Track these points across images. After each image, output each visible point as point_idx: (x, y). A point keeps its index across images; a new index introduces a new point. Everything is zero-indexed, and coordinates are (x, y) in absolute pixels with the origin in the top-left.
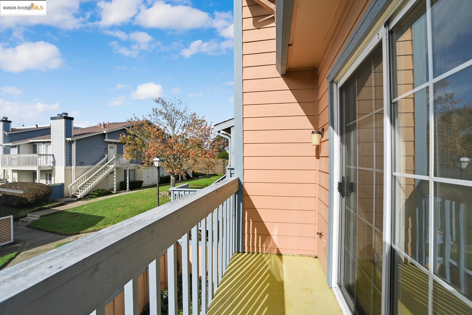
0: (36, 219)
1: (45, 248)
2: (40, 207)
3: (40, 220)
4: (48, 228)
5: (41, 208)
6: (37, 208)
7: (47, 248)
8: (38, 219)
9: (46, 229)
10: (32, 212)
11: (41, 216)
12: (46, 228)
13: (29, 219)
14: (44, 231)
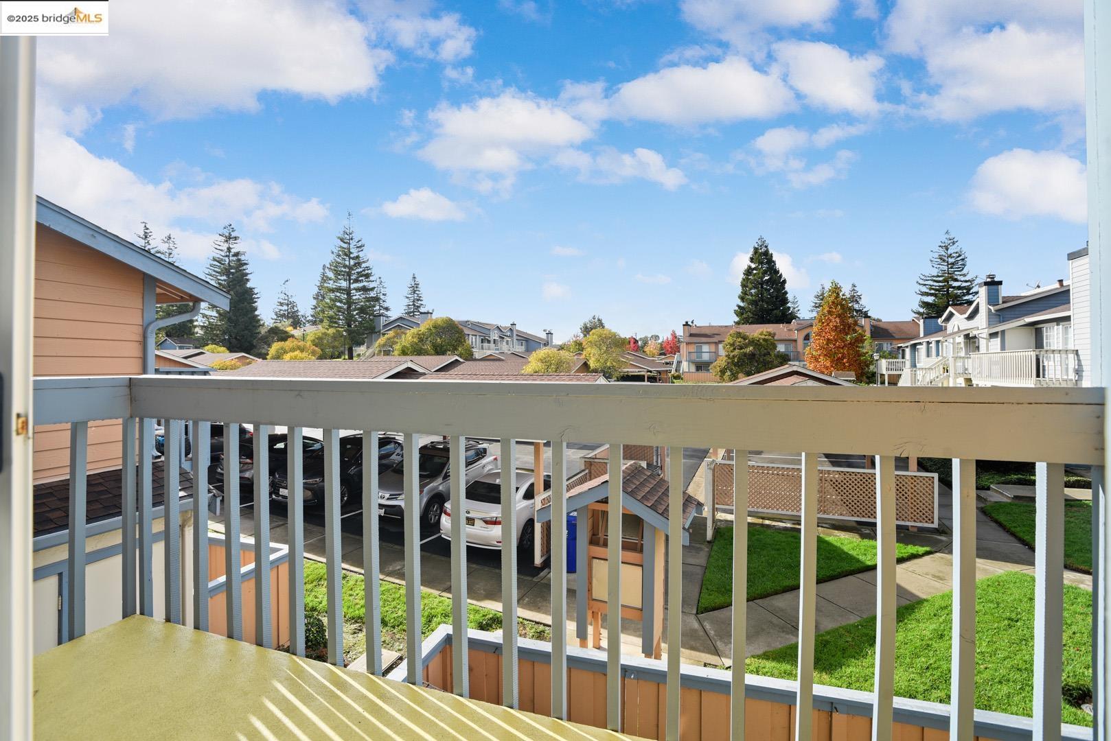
0: (1005, 500)
1: (984, 566)
2: (1024, 477)
3: (1010, 504)
4: (1019, 528)
5: (1025, 480)
6: (1016, 477)
7: (988, 567)
8: (1009, 501)
9: (1013, 529)
10: (1003, 483)
11: (1016, 497)
12: (1015, 527)
13: (991, 496)
14: (1007, 532)
